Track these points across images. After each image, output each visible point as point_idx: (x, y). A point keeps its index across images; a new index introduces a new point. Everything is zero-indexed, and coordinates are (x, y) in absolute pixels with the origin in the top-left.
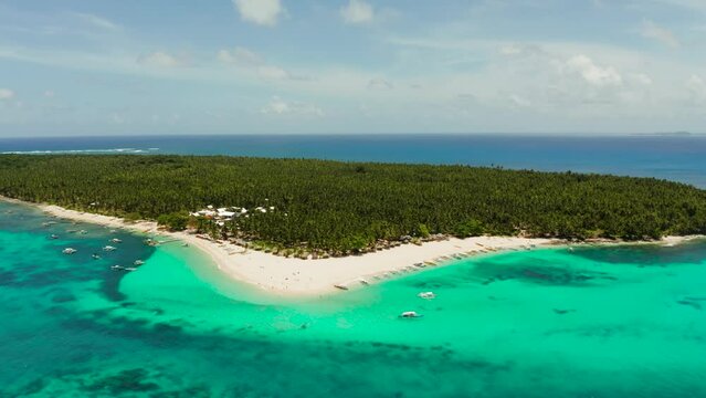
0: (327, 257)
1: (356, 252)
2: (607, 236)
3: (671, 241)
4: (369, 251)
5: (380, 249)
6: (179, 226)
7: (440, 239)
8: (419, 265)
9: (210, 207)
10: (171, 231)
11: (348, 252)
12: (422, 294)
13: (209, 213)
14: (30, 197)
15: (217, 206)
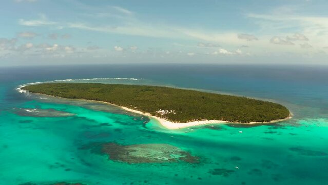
2: (239, 122)
3: (251, 123)
6: (154, 115)
10: (153, 115)
13: (160, 111)
14: (118, 104)
15: (162, 110)
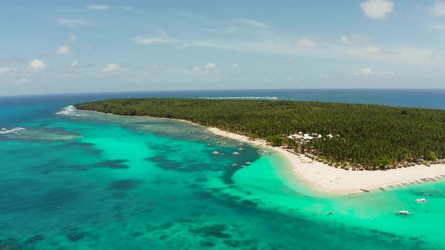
0: (362, 170)
1: (382, 168)
4: (392, 168)
5: (400, 167)
6: (277, 143)
7: (444, 163)
8: (424, 180)
9: (300, 133)
11: (377, 167)
12: (418, 200)
13: (298, 136)
15: (304, 132)
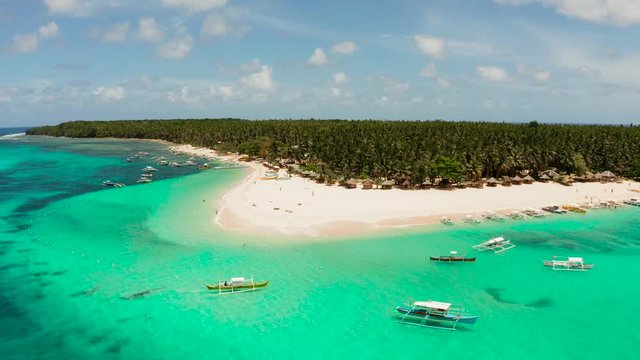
7: (606, 180)
